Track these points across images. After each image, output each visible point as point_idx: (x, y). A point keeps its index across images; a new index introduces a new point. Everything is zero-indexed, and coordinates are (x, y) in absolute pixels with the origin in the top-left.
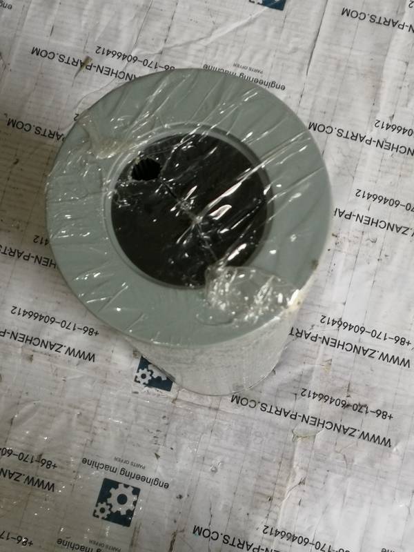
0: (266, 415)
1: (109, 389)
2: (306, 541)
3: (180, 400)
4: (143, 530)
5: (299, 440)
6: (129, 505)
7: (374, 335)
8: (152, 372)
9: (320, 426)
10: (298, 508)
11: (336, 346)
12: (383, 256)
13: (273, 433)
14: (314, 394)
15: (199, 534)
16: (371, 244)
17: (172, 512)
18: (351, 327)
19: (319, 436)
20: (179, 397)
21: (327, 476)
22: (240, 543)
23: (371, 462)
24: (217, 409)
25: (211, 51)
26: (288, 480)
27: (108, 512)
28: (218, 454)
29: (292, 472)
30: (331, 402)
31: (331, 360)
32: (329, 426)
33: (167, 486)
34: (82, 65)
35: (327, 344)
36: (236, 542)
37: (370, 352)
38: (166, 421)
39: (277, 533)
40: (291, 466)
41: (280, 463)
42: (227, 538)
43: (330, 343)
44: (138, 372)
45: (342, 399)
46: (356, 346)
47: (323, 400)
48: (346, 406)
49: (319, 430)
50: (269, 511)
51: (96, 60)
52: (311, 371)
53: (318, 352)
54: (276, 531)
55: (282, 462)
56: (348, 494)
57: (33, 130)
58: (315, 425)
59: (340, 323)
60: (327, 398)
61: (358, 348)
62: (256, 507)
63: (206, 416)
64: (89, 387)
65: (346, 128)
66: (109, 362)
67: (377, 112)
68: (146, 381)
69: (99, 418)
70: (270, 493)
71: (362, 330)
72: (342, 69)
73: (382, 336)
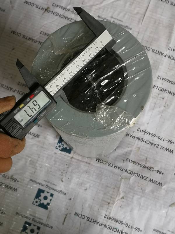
0: (110, 168)
1: (44, 151)
2: (122, 223)
3: (74, 158)
4: (53, 212)
5: (123, 180)
6: (48, 201)
7: (159, 138)
8: (63, 145)
9: (133, 175)
10: (120, 208)
11: (143, 141)
12: (166, 105)
13: (112, 176)
14: (131, 161)
15: (77, 216)
16: (162, 99)
17: (66, 205)
18: (150, 134)
19: (132, 179)
20: (74, 157)
21: (133, 196)
22: (94, 221)
23: (153, 192)
24: (89, 164)
25: (101, 10)
26: (117, 196)
27: (39, 203)
28: (88, 182)
29: (119, 193)
30: (138, 165)
31: (140, 147)
32: (136, 175)
33: (65, 194)
34: (46, 10)
35: (139, 140)
36: (92, 221)
37: (157, 145)
38: (67, 166)
39: (110, 218)
40: (119, 190)
41: (114, 189)
42: (88, 218)
43: (140, 140)
44: (57, 144)
45: (143, 164)
46: (151, 142)
47: (135, 164)
48: (144, 167)
49: (132, 176)
50: (108, 208)
51: (52, 9)
52: (131, 151)
53: (135, 143)
54: (110, 217)
55: (115, 188)
56: (142, 204)
57: (22, 36)
58: (130, 174)
59: (145, 132)
60: (137, 163)
61: (152, 143)
62: (102, 207)
63: (84, 166)
64: (36, 149)
65: (156, 49)
66: (45, 139)
67: (170, 43)
68: (60, 148)
69: (39, 162)
70: (109, 201)
71: (154, 136)
72: (157, 23)
73: (163, 139)
